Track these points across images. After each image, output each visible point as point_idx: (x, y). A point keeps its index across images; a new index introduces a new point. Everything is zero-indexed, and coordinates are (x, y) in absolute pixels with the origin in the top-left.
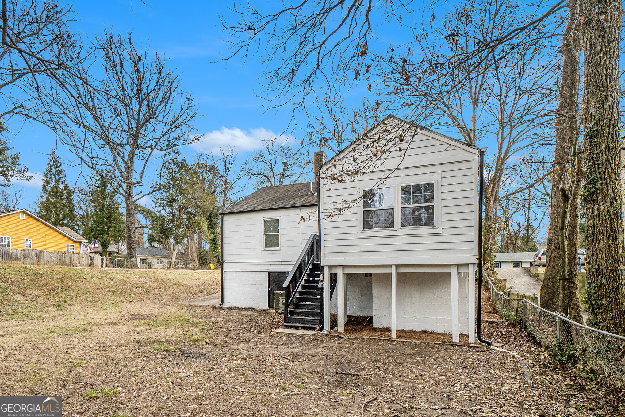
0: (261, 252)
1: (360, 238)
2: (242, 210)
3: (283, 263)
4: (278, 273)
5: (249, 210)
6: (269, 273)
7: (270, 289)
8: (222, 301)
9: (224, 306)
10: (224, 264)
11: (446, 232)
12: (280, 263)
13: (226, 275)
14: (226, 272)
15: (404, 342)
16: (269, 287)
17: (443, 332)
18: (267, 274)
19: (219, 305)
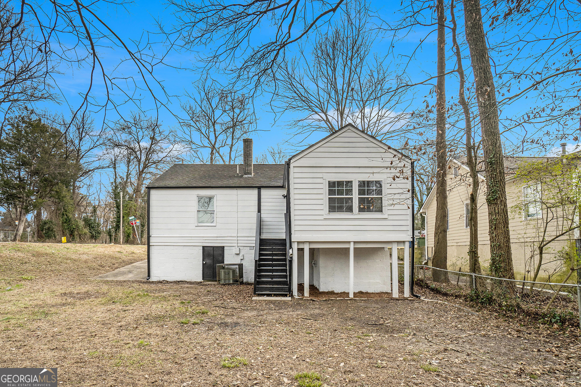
0: (195, 228)
1: (325, 219)
2: (172, 185)
3: (218, 238)
4: (213, 247)
5: (180, 186)
6: (203, 247)
7: (204, 263)
8: (149, 275)
9: (150, 280)
10: (151, 238)
11: (391, 218)
12: (216, 238)
13: (153, 250)
14: (152, 246)
15: (363, 300)
16: (203, 260)
17: (374, 292)
18: (201, 248)
19: (145, 280)
